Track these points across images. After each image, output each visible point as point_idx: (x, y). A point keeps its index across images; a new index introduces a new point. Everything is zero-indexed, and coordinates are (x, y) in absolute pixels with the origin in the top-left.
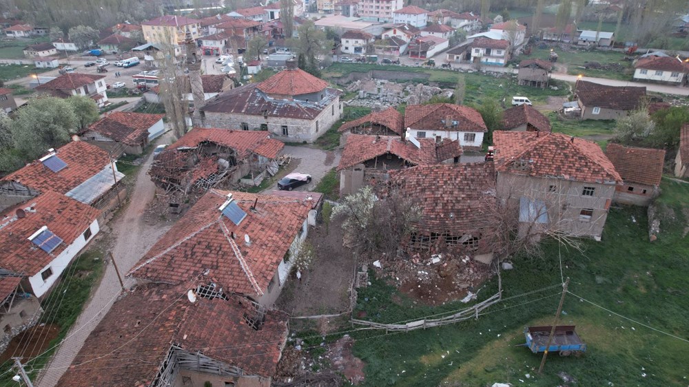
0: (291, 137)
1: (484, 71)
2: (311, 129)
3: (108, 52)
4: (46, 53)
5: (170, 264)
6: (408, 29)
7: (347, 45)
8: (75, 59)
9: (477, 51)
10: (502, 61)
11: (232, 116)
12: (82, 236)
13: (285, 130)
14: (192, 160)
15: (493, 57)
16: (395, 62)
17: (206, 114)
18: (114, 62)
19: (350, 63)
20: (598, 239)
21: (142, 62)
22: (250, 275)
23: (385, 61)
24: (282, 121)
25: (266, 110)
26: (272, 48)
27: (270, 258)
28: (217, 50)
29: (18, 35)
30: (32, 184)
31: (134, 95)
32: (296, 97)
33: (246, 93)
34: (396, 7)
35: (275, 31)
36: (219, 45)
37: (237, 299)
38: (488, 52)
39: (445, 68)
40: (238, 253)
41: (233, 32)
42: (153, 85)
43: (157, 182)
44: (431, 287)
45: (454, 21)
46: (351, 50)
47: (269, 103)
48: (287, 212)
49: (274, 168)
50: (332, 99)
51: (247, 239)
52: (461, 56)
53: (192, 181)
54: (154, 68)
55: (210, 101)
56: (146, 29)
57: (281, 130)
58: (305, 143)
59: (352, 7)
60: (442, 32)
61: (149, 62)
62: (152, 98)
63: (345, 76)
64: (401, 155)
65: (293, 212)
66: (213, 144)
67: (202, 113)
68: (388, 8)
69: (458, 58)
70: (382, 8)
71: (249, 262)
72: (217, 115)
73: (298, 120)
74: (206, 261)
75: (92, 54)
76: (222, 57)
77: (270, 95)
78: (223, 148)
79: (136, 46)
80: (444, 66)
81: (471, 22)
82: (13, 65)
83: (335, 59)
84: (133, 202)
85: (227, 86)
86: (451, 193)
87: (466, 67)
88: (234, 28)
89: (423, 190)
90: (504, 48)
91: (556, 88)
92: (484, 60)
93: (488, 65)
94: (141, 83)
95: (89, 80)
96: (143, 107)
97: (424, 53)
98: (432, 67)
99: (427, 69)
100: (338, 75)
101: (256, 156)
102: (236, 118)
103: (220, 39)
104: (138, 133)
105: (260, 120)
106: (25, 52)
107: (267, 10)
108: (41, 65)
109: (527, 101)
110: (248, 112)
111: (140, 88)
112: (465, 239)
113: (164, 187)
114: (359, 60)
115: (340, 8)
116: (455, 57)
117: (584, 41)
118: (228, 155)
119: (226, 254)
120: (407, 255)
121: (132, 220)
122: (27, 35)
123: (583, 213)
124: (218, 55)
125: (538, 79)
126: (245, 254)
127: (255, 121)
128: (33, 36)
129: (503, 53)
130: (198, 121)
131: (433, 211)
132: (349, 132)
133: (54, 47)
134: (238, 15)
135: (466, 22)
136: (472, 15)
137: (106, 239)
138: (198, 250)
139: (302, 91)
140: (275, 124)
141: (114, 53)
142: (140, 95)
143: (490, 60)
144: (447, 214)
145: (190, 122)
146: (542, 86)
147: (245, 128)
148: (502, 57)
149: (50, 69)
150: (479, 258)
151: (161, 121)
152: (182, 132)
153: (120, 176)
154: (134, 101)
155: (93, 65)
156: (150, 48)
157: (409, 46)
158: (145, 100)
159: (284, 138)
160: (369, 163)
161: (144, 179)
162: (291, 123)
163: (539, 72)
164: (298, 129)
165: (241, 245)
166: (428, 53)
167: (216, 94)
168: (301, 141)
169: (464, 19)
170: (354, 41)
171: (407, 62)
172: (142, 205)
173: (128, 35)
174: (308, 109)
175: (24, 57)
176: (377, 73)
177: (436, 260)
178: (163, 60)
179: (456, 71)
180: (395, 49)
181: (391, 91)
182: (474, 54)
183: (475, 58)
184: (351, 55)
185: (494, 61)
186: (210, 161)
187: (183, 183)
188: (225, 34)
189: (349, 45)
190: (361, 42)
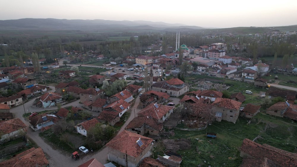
0: (172, 95)
1: (245, 81)
2: (177, 94)
3: (125, 65)
4: (108, 65)
5: (144, 113)
6: (221, 64)
7: (199, 69)
8: (116, 67)
9: (244, 74)
10: (253, 78)
11: (159, 88)
12: (126, 109)
13: (171, 93)
14: (148, 97)
15: (250, 76)
16: (214, 76)
17: (153, 87)
18: (127, 69)
19: (199, 75)
20: (235, 123)
21: (135, 69)
22: (158, 116)
23: (211, 75)
24: (171, 91)
25: (167, 88)
26: (175, 68)
27: (162, 115)
28: (157, 67)
29: (100, 58)
30: (119, 98)
31: (133, 80)
32: (175, 85)
33: (163, 83)
34: (222, 55)
35: (176, 62)
36: (158, 66)
37: (155, 120)
38: (248, 75)
39: (231, 79)
40: (156, 113)
41: (163, 62)
42: (138, 77)
43: (141, 101)
44: (193, 126)
45: (243, 61)
46: (201, 70)
47: (168, 86)
48: (167, 108)
49: (167, 101)
50: (185, 86)
51: (158, 111)
52: (238, 75)
53: (148, 102)
54: (138, 72)
55: (154, 84)
56: (137, 59)
57: (170, 93)
58: (176, 97)
59: (205, 54)
60: (236, 65)
61: (137, 70)
62: (138, 81)
63: (196, 79)
64: (194, 100)
65: (168, 108)
66: (154, 94)
67: (152, 87)
68: (219, 55)
69: (237, 76)
70: (217, 55)
71: (158, 114)
72: (155, 88)
73: (175, 91)
74: (151, 113)
75: (121, 66)
76: (158, 70)
77: (169, 84)
78: (156, 95)
79: (133, 64)
80: (231, 78)
81: (249, 62)
82: (100, 68)
83: (194, 73)
84: (135, 104)
85: (159, 80)
86: (202, 109)
87: (239, 79)
88: (163, 61)
89: (196, 108)
90: (254, 74)
91: (268, 89)
92: (246, 77)
93: (247, 79)
94: (135, 76)
95: (123, 75)
96: (135, 83)
97: (226, 73)
98: (226, 78)
99: (225, 79)
100: (193, 79)
101: (163, 98)
102: (160, 89)
103: (158, 64)
104: (136, 90)
105: (166, 90)
106: (103, 64)
107: (175, 54)
108: (107, 69)
109: (250, 92)
110: (163, 88)
111: (134, 78)
112: (202, 118)
113: (142, 102)
114: (202, 74)
115: (201, 54)
116: (236, 75)
117: (295, 72)
118: (157, 97)
119: (154, 112)
120: (189, 120)
121: (135, 108)
122: (102, 58)
123: (231, 116)
124: (157, 69)
125: (261, 85)
126: (157, 113)
127: (164, 90)
128: (104, 59)
129: (253, 75)
130: (151, 89)
131: (197, 112)
132: (186, 95)
133: (110, 63)
134: (165, 56)
135: (247, 62)
136: (250, 59)
137: (130, 110)
138: (149, 111)
139: (177, 84)
140: (169, 91)
141: (126, 66)
142: (134, 80)
143: (249, 77)
144: (199, 112)
145: (148, 89)
146: (263, 88)
147: (161, 91)
148: (253, 77)
149: (110, 70)
150: (204, 122)
151: (141, 88)
152: (147, 91)
153: (134, 98)
154: (133, 81)
155: (121, 69)
156: (138, 66)
157: (221, 70)
158: (136, 81)
159: (171, 95)
160: (186, 101)
161: (138, 99)
162: (173, 91)
163: (261, 83)
164: (174, 93)
165: (157, 111)
166: (227, 73)
167: (155, 82)
168: (175, 96)
169: (247, 61)
170: (202, 67)
171: (219, 76)
172: (137, 105)
173: (130, 60)
174: (177, 88)
175: (103, 66)
176: (207, 79)
177: (195, 121)
178: (141, 70)
179: (235, 80)
180: (216, 71)
181: (208, 85)
182: (243, 74)
183: (243, 76)
184: (200, 72)
185: (250, 78)
186: (152, 98)
187: (146, 102)
188: (160, 63)
189: (200, 69)
190: (204, 68)
